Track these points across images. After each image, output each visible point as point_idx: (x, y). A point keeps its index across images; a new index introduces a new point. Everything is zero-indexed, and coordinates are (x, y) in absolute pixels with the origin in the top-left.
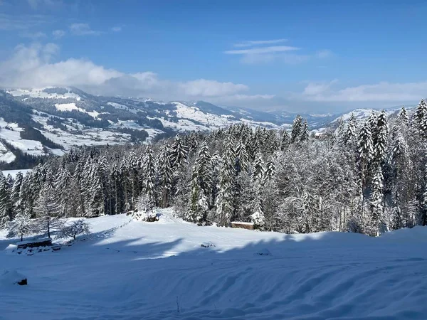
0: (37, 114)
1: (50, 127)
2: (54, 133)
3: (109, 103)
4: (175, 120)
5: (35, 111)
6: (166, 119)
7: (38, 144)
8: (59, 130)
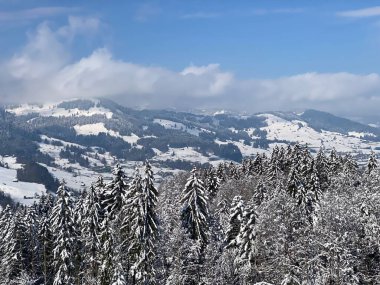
0: (46, 142)
1: (63, 162)
2: (70, 170)
3: (157, 121)
4: (263, 143)
5: (44, 137)
6: (247, 143)
7: (41, 189)
8: (77, 165)
